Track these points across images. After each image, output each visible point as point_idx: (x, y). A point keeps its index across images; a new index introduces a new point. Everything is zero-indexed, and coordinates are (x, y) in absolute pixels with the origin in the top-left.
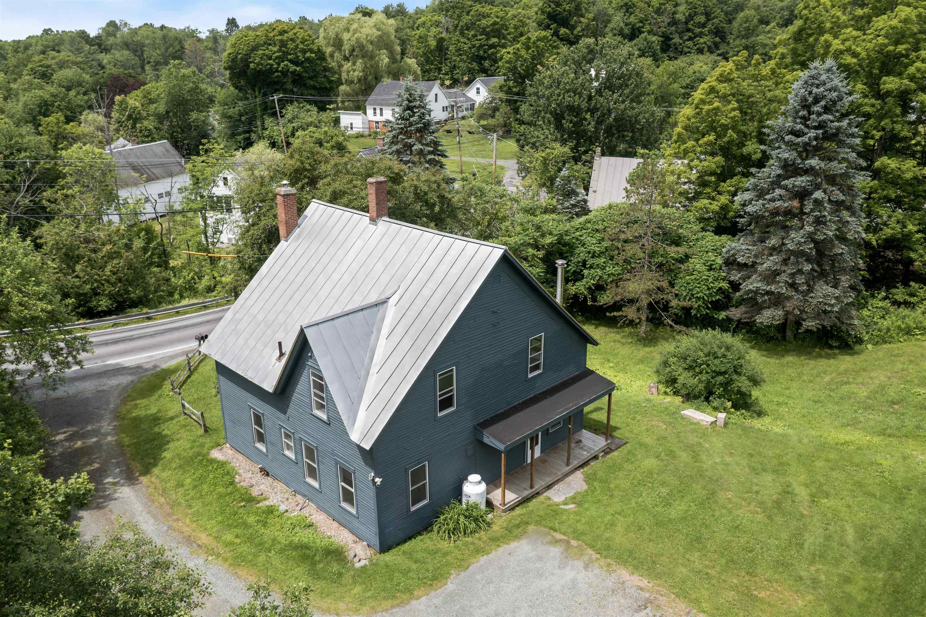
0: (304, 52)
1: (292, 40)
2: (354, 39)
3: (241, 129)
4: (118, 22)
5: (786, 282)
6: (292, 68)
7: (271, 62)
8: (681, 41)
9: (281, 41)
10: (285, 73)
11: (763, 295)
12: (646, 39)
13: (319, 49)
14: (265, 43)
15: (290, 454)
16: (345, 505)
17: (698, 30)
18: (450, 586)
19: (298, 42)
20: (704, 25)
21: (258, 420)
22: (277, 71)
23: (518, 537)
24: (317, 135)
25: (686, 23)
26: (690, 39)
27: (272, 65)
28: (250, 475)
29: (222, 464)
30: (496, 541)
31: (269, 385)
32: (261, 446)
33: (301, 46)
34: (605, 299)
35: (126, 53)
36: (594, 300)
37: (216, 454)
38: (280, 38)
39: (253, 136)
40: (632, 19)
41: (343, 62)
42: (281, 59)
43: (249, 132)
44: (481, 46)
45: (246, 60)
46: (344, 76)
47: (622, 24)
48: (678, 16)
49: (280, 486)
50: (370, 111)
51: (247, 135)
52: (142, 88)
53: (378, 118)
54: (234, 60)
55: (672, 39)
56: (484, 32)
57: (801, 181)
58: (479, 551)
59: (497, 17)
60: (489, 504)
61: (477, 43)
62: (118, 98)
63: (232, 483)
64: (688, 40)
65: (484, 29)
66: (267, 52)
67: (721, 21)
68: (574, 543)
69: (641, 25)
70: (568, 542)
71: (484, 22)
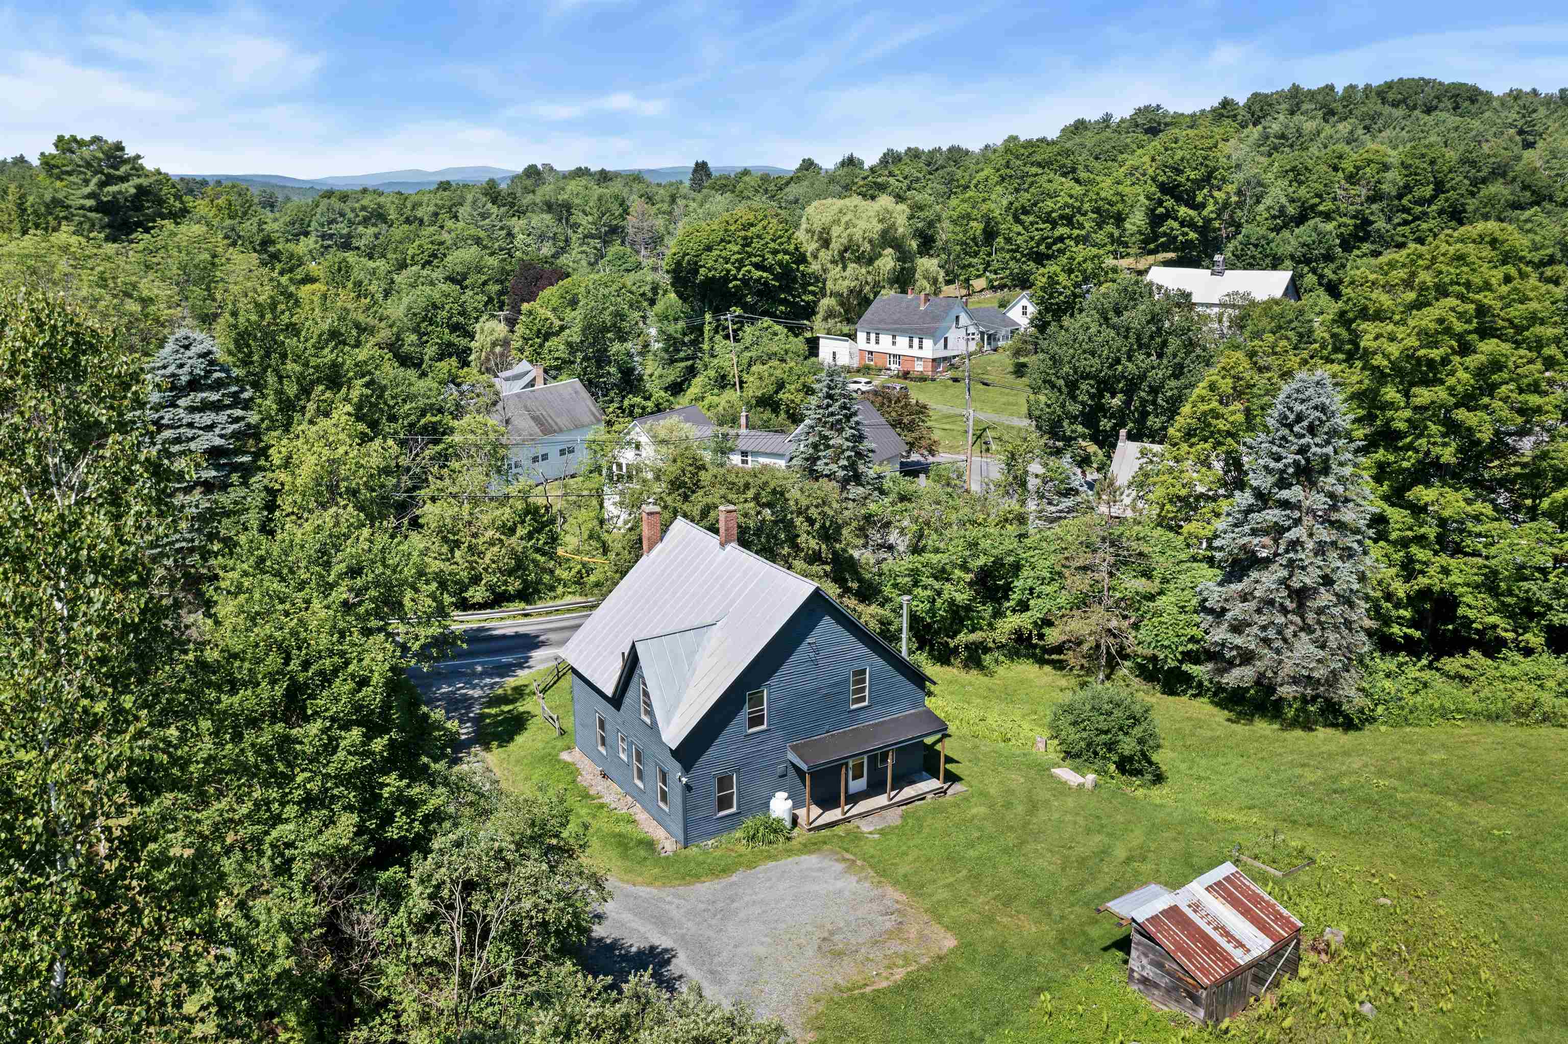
0: (775, 252)
1: (759, 237)
2: (845, 235)
3: (682, 355)
4: (540, 167)
5: (1256, 636)
6: (757, 274)
7: (729, 266)
8: (1389, 227)
9: (745, 238)
10: (745, 282)
11: (1231, 649)
12: (1315, 229)
13: (796, 249)
14: (722, 240)
15: (624, 757)
16: (662, 804)
17: (1418, 209)
18: (734, 878)
19: (768, 238)
20: (1430, 201)
21: (602, 725)
22: (735, 278)
23: (810, 852)
24: (778, 373)
25: (1400, 197)
26: (1405, 223)
27: (728, 271)
28: (590, 777)
29: (567, 765)
30: (789, 852)
31: (609, 691)
32: (602, 749)
33: (772, 245)
34: (1053, 636)
35: (547, 217)
36: (1041, 636)
37: (565, 756)
38: (743, 233)
39: (699, 365)
40: (1303, 192)
41: (829, 266)
42: (740, 264)
43: (693, 357)
44: (1044, 239)
45: (696, 263)
46: (829, 285)
47: (1283, 200)
48: (1385, 187)
49: (615, 787)
50: (862, 336)
51: (690, 363)
52: (561, 283)
53: (872, 347)
54: (679, 264)
55: (1373, 223)
56: (1048, 219)
57: (1272, 515)
58: (770, 857)
59: (1071, 196)
60: (795, 821)
61: (1037, 235)
62: (525, 307)
63: (574, 781)
64: (1399, 224)
65: (1049, 214)
66: (724, 254)
67: (1462, 196)
68: (859, 863)
69: (1317, 200)
70: (854, 861)
71: (1050, 203)
